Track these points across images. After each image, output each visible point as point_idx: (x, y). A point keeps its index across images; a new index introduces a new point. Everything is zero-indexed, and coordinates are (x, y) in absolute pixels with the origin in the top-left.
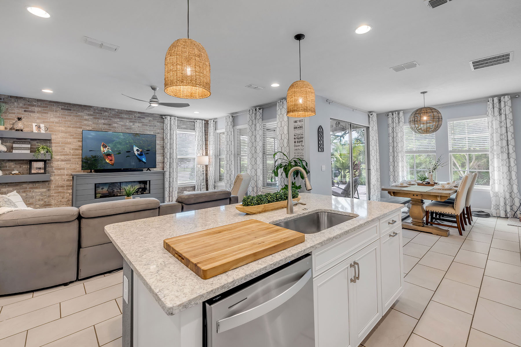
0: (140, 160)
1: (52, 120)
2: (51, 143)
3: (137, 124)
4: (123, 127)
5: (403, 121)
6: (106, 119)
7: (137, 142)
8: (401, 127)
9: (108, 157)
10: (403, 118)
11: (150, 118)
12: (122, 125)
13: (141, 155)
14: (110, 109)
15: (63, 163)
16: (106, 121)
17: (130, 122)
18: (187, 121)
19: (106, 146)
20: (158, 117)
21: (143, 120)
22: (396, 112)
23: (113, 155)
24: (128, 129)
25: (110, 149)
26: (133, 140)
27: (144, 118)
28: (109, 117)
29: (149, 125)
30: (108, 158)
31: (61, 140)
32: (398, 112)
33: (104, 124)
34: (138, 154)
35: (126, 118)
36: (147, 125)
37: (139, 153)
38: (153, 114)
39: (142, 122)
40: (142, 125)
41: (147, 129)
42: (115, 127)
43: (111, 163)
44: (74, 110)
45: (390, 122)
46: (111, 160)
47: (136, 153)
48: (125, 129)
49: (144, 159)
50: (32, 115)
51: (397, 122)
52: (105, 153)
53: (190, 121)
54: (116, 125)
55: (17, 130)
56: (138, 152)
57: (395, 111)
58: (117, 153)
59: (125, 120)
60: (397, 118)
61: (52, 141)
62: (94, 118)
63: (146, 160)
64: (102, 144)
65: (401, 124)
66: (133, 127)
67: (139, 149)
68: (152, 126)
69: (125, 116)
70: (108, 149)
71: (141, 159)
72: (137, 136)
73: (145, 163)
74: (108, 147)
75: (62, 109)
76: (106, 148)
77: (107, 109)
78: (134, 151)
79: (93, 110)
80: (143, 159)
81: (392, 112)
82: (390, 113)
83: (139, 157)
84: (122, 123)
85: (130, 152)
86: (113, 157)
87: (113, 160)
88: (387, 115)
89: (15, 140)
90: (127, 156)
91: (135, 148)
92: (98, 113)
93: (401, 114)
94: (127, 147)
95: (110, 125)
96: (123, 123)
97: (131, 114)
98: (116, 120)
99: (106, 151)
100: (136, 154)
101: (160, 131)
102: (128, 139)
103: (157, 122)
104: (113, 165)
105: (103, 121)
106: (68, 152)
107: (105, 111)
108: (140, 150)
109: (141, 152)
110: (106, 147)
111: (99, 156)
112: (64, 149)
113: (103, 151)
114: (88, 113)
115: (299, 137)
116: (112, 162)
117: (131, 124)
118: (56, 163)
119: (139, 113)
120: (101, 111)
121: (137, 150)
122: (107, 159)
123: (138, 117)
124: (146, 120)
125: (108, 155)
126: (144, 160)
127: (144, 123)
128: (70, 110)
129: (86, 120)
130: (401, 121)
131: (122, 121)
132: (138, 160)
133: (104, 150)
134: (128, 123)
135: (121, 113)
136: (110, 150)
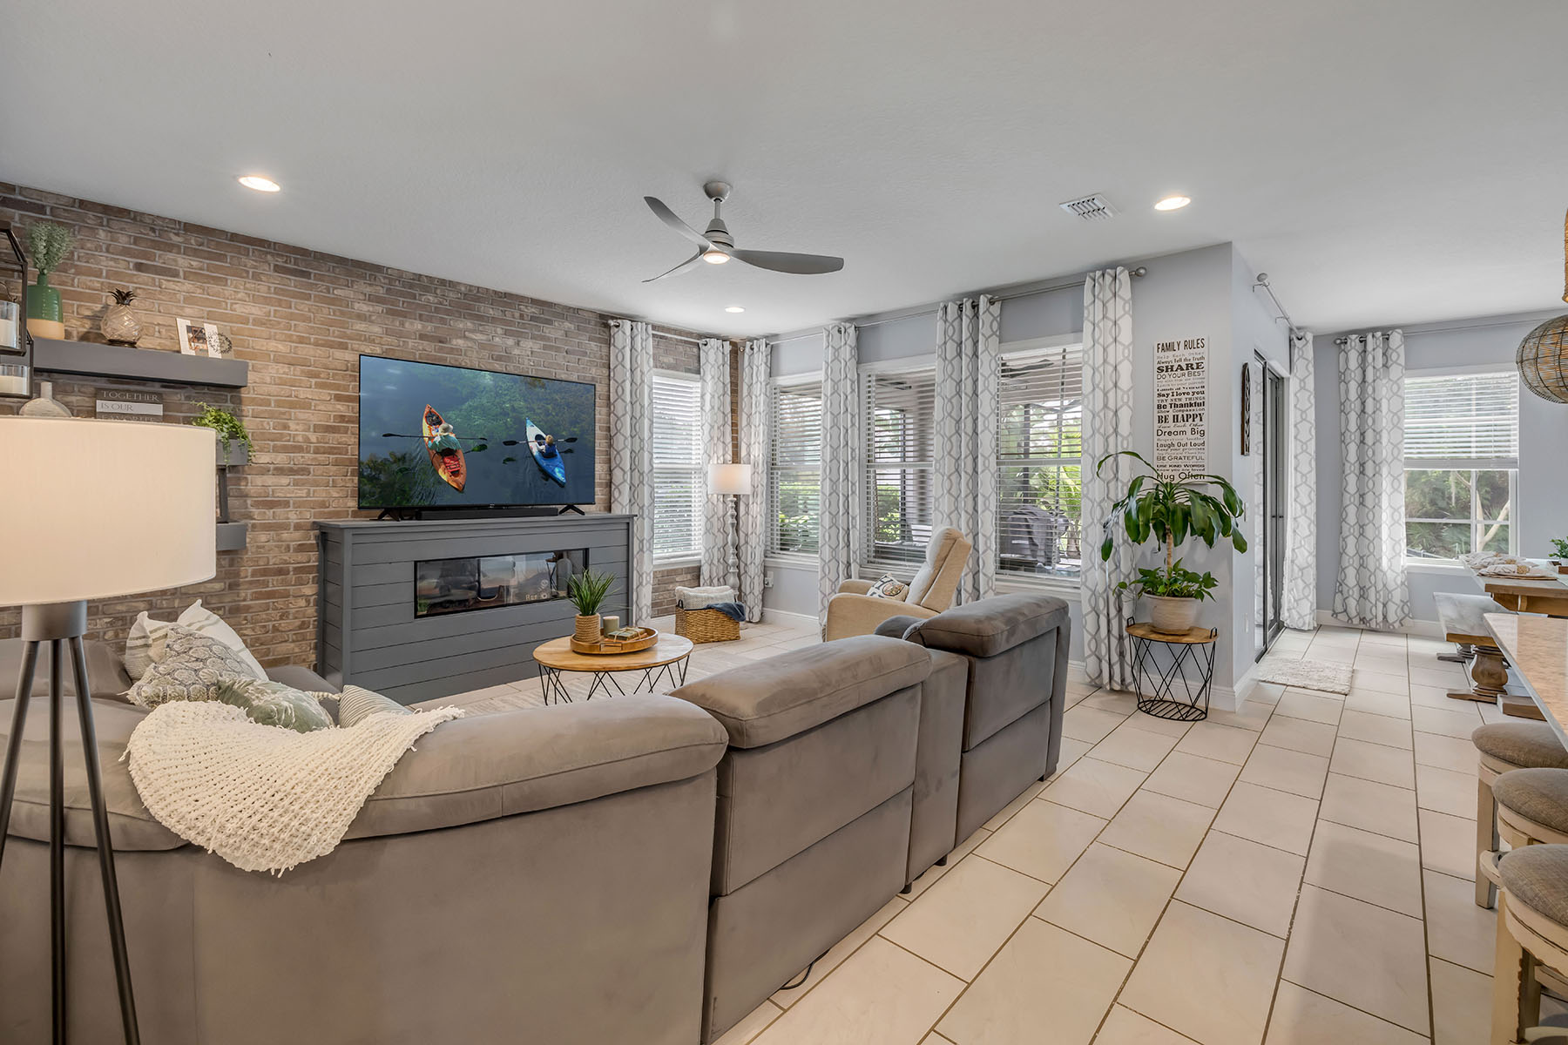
0: (548, 476)
1: (240, 309)
2: (238, 401)
3: (528, 344)
4: (486, 353)
5: (1402, 361)
6: (430, 319)
7: (539, 409)
8: (1396, 382)
9: (447, 460)
10: (1402, 351)
11: (567, 325)
12: (482, 346)
13: (549, 455)
14: (443, 282)
15: (285, 480)
16: (429, 327)
17: (507, 333)
18: (676, 339)
19: (438, 418)
20: (593, 323)
21: (548, 331)
22: (1379, 334)
23: (460, 455)
24: (501, 360)
25: (453, 432)
26: (525, 401)
27: (549, 322)
28: (437, 310)
29: (566, 348)
30: (445, 463)
31: (274, 389)
32: (1386, 332)
33: (422, 337)
34: (540, 451)
35: (494, 320)
36: (558, 349)
37: (543, 447)
38: (577, 310)
39: (543, 338)
40: (545, 348)
41: (558, 364)
42: (458, 351)
43: (454, 481)
44: (320, 278)
45: (1354, 362)
46: (455, 473)
47: (535, 448)
48: (491, 361)
49: (560, 472)
50: (165, 284)
51: (1380, 362)
52: (434, 443)
53: (686, 342)
54: (460, 342)
55: (112, 342)
56: (540, 445)
57: (1373, 330)
58: (474, 444)
59: (489, 328)
60: (1380, 352)
61: (244, 394)
62: (392, 313)
63: (565, 475)
64: (427, 410)
65: (1395, 371)
66: (516, 352)
67: (544, 436)
68: (573, 353)
69: (491, 312)
70: (446, 430)
71: (550, 471)
72: (535, 386)
73: (561, 485)
74: (444, 425)
75: (277, 269)
76: (440, 429)
77: (430, 279)
78: (528, 442)
79: (387, 281)
80: (557, 470)
81: (1362, 334)
82: (1354, 337)
83: (544, 463)
84: (478, 337)
85: (513, 443)
86: (462, 462)
87: (461, 471)
88: (1338, 341)
89: (102, 383)
90: (508, 460)
91: (532, 431)
92: (402, 294)
93: (1396, 338)
94: (506, 423)
95: (440, 342)
96: (484, 337)
97: (510, 305)
98: (461, 326)
99: (437, 439)
100: (535, 452)
101: (599, 372)
102: (508, 398)
103: (590, 339)
104: (460, 490)
105: (418, 326)
106: (300, 439)
107: (426, 289)
108: (548, 438)
109: (550, 445)
110: (440, 423)
111: (414, 455)
112: (286, 427)
113: (430, 439)
114: (368, 290)
115: (1183, 402)
116: (460, 479)
117: (510, 342)
118: (259, 480)
119: (535, 302)
120: (411, 286)
121: (538, 437)
122: (443, 466)
123: (533, 318)
124: (554, 332)
125: (447, 452)
126: (559, 475)
127: (548, 339)
128: (306, 275)
129: (361, 317)
130: (1395, 362)
131: (481, 328)
132: (541, 475)
133: (434, 433)
134: (501, 341)
135: (478, 299)
136: (453, 436)
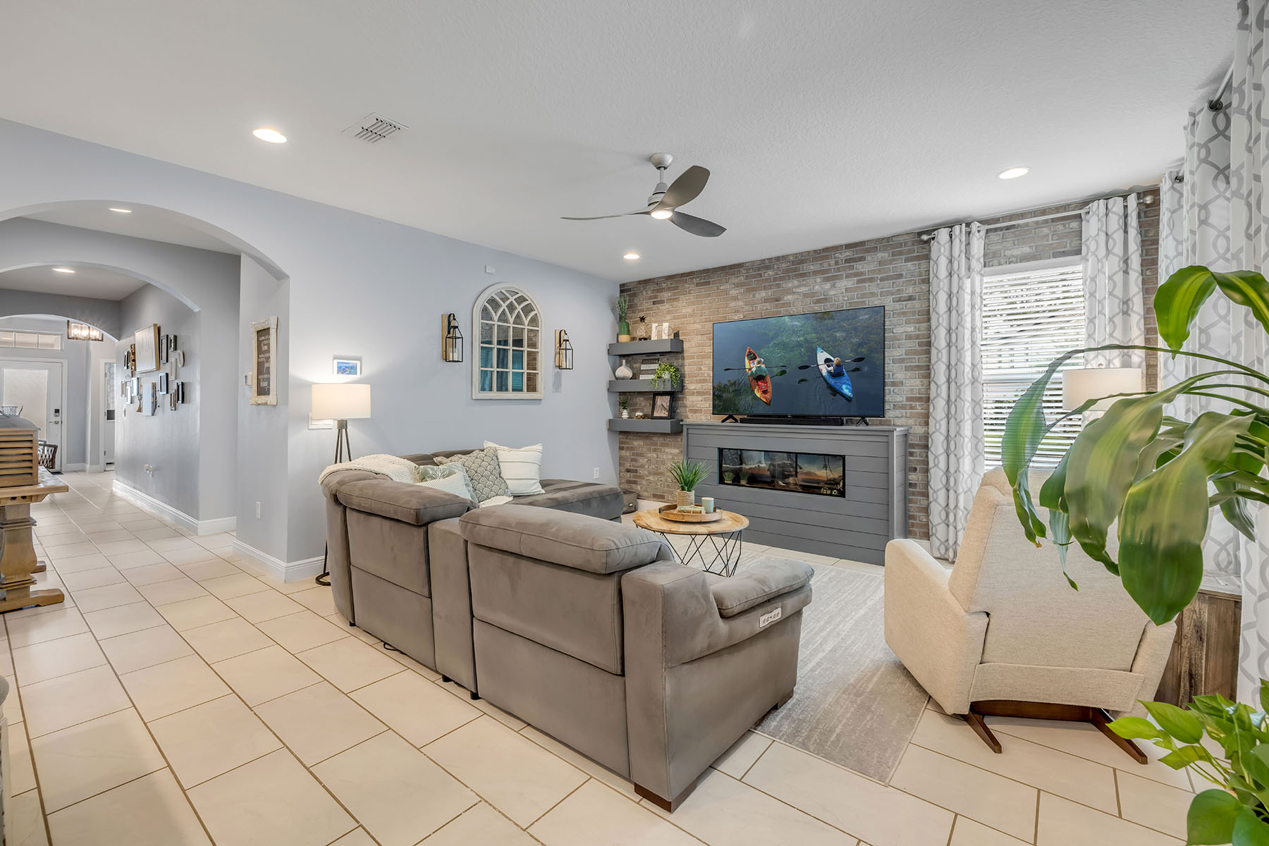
0: (836, 392)
1: (684, 311)
2: (683, 358)
3: (844, 284)
4: (808, 300)
6: (770, 287)
7: (828, 337)
9: (760, 383)
11: (880, 255)
12: (805, 295)
13: (837, 374)
14: (778, 259)
15: (700, 398)
16: (770, 292)
17: (827, 280)
19: (754, 355)
20: (910, 243)
21: (859, 267)
23: (768, 379)
24: (819, 303)
25: (763, 363)
26: (816, 333)
27: (862, 259)
28: (775, 279)
29: (879, 276)
30: (758, 385)
31: (695, 349)
33: (766, 300)
34: (829, 372)
35: (815, 273)
36: (871, 280)
37: (830, 369)
38: (888, 239)
39: (856, 275)
40: (859, 282)
41: (872, 293)
42: (788, 304)
43: (764, 397)
44: (714, 283)
46: (765, 392)
47: (824, 369)
48: (812, 305)
49: (847, 388)
50: (661, 308)
52: (752, 372)
54: (790, 297)
55: (640, 339)
56: (829, 366)
58: (776, 371)
59: (810, 280)
61: (685, 355)
62: (748, 291)
63: (852, 392)
64: (748, 351)
66: (832, 292)
67: (832, 359)
68: (887, 278)
69: (812, 267)
70: (759, 363)
71: (837, 388)
73: (848, 399)
74: (758, 359)
75: (698, 285)
76: (756, 362)
77: (770, 259)
78: (818, 366)
79: (745, 272)
80: (844, 387)
83: (832, 381)
84: (803, 289)
85: (806, 367)
86: (769, 384)
87: (769, 390)
89: (644, 357)
90: (802, 380)
91: (822, 356)
92: (754, 276)
94: (800, 353)
95: (777, 301)
96: (806, 289)
97: (826, 257)
98: (790, 285)
99: (754, 369)
100: (824, 373)
101: (918, 289)
102: (802, 332)
103: (907, 260)
104: (768, 404)
105: (763, 294)
106: (706, 375)
107: (768, 268)
108: (835, 360)
109: (838, 366)
110: (755, 358)
111: (741, 380)
112: (701, 369)
113: (749, 369)
114: (736, 281)
116: (768, 396)
117: (828, 286)
118: (694, 398)
119: (849, 246)
120: (759, 270)
121: (827, 361)
122: (757, 387)
123: (847, 261)
124: (867, 266)
125: (760, 378)
126: (846, 390)
127: (862, 274)
128: (708, 283)
129: (735, 299)
131: (804, 283)
132: (829, 391)
133: (752, 366)
134: (819, 286)
135: (802, 262)
136: (763, 366)
